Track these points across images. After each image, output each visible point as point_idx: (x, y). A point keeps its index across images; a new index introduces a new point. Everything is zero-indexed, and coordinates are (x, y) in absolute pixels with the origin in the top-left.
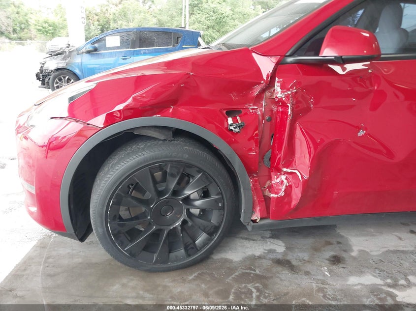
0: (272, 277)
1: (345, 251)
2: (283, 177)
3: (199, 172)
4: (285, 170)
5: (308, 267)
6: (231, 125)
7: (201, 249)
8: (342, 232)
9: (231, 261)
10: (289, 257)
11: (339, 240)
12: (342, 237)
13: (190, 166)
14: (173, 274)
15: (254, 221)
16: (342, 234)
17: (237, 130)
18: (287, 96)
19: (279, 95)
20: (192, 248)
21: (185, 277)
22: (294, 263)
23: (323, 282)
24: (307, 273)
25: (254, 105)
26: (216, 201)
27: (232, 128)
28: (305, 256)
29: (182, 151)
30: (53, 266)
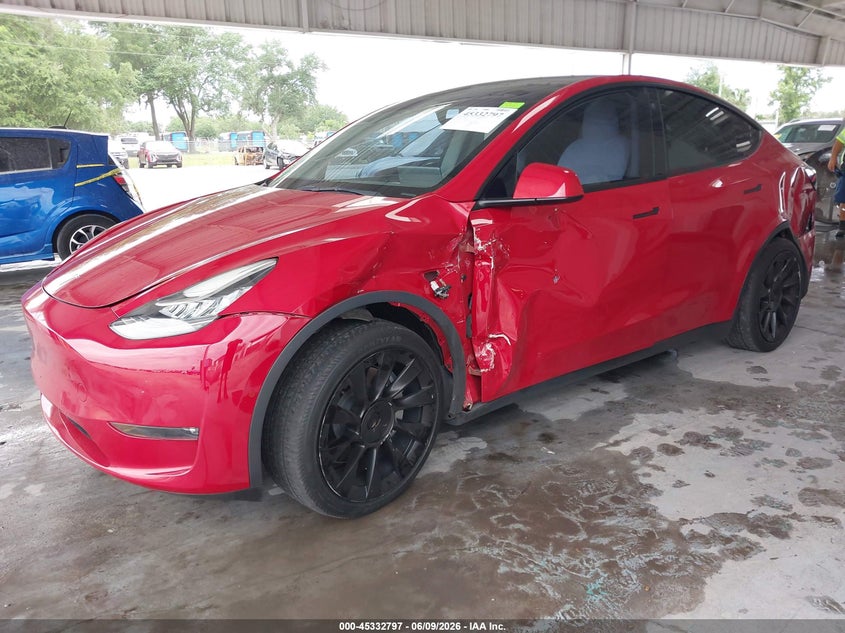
0: (499, 475)
1: (548, 427)
2: (488, 346)
3: (411, 357)
4: (491, 336)
5: (527, 453)
6: (437, 290)
7: (414, 464)
8: (531, 409)
9: (440, 475)
10: (499, 450)
11: (533, 418)
12: (533, 414)
13: (403, 351)
14: (387, 509)
15: (467, 409)
16: (532, 411)
17: (445, 295)
18: (488, 248)
19: (480, 248)
20: (406, 465)
21: (406, 507)
22: (509, 453)
23: (553, 461)
24: (531, 459)
25: (450, 262)
26: (429, 392)
27: (439, 293)
28: (513, 443)
29: (393, 333)
30: (207, 561)
